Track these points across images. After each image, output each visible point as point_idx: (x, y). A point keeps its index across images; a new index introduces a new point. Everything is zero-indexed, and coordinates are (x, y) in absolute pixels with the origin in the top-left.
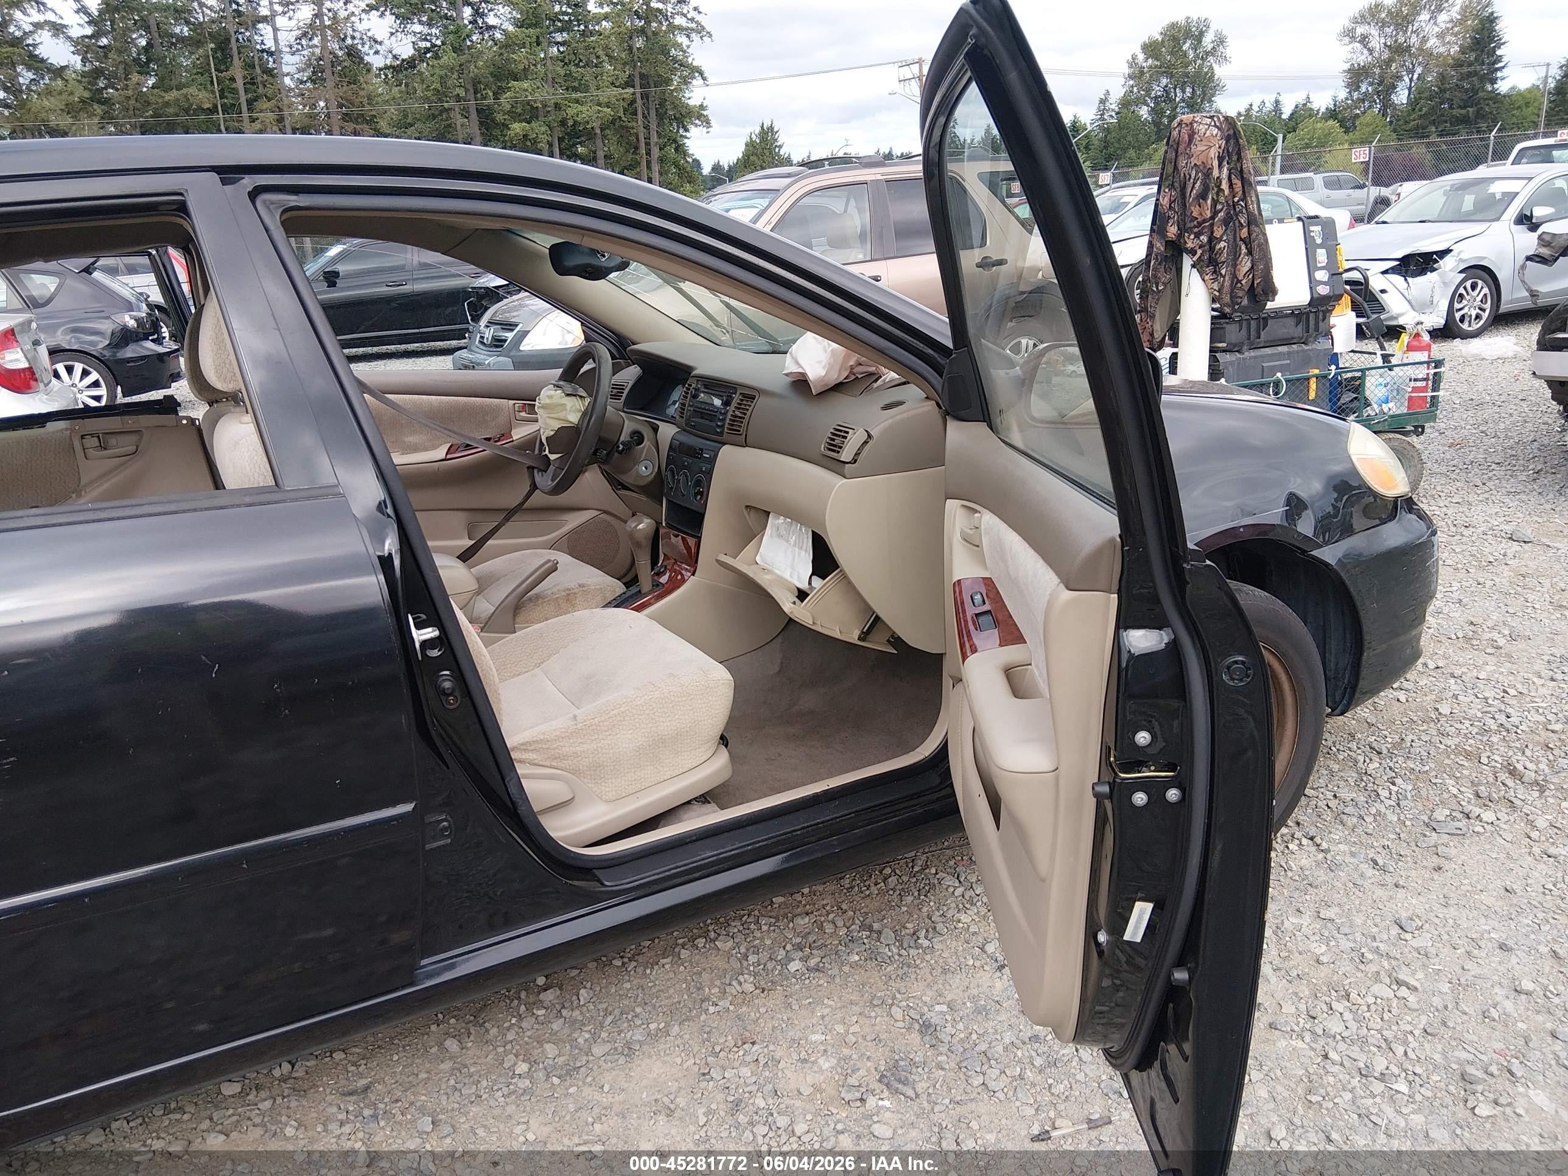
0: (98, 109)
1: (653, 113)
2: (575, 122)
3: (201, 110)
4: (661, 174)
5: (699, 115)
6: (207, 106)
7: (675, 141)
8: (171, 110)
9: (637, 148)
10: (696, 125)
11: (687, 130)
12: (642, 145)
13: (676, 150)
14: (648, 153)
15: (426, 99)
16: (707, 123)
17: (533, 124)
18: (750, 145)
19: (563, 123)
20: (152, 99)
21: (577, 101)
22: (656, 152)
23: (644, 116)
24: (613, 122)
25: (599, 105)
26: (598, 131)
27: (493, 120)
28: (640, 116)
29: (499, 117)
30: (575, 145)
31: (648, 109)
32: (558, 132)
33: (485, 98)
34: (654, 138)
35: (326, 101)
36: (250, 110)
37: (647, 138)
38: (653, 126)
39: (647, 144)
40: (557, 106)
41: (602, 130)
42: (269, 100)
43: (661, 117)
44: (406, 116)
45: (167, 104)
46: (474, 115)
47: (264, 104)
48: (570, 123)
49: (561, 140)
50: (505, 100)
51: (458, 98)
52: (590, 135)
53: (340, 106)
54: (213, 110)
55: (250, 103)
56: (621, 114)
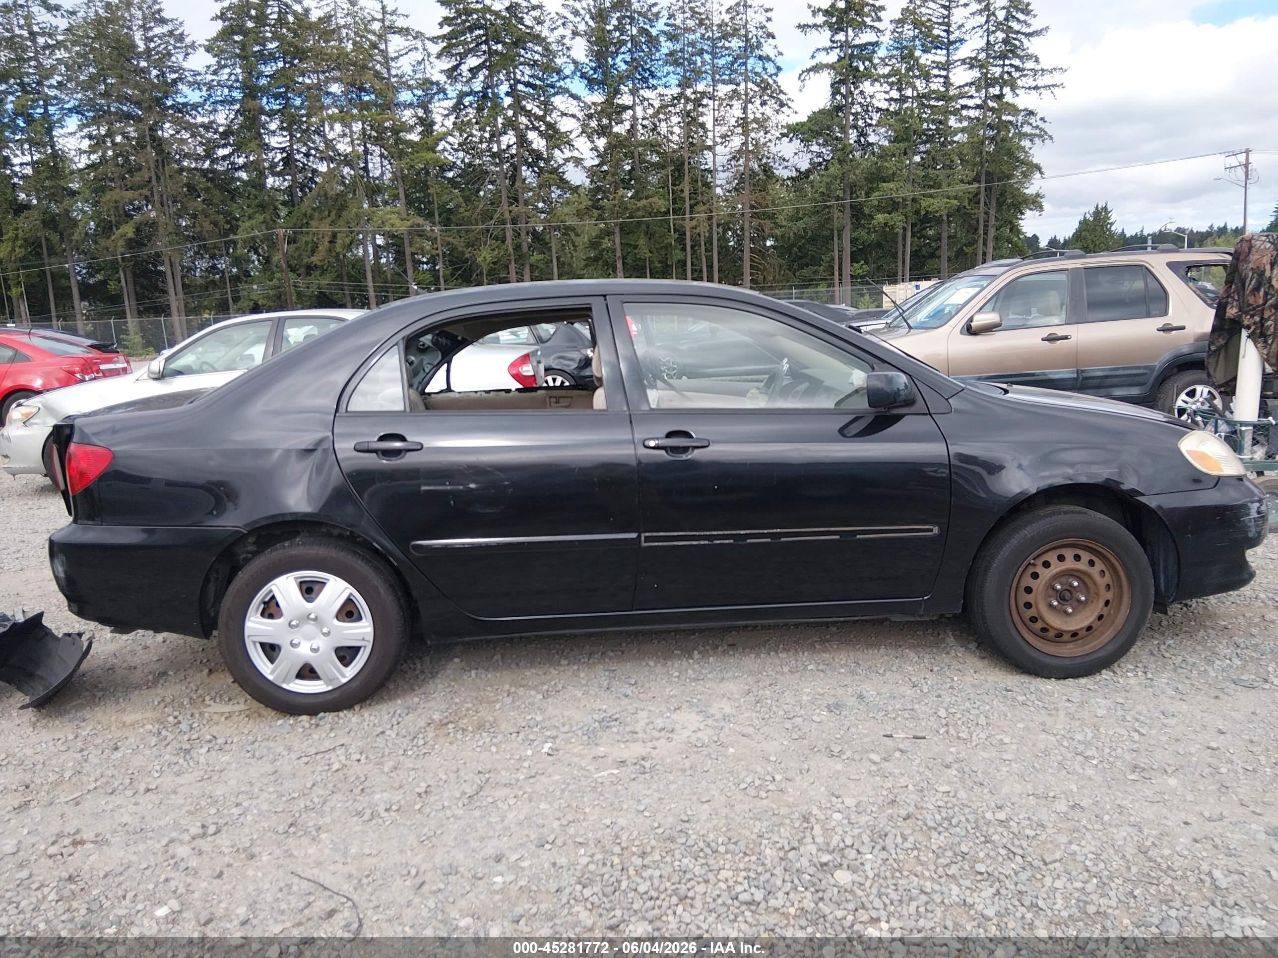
0: (596, 213)
1: (994, 202)
2: (927, 212)
3: (659, 213)
4: (994, 249)
5: (1035, 202)
6: (663, 210)
7: (1011, 223)
8: (640, 213)
9: (976, 229)
10: (1031, 209)
11: (1022, 214)
12: (982, 227)
13: (1011, 230)
14: (986, 233)
15: (814, 200)
16: (1040, 208)
17: (893, 215)
18: (1084, 223)
19: (917, 212)
20: (629, 206)
21: (931, 196)
22: (992, 232)
23: (986, 204)
24: (958, 210)
25: (948, 198)
26: (945, 218)
27: (862, 213)
28: (982, 203)
29: (867, 211)
30: (925, 229)
31: (990, 199)
32: (913, 219)
33: (858, 197)
34: (992, 221)
35: (743, 204)
36: (691, 212)
37: (986, 221)
38: (993, 212)
39: (986, 226)
40: (914, 200)
41: (948, 216)
42: (704, 204)
43: (1000, 205)
44: (798, 213)
45: (638, 209)
46: (848, 210)
47: (700, 208)
48: (923, 213)
49: (913, 225)
50: (875, 197)
51: (838, 198)
52: (939, 221)
53: (752, 207)
54: (667, 213)
55: (691, 207)
56: (966, 203)
